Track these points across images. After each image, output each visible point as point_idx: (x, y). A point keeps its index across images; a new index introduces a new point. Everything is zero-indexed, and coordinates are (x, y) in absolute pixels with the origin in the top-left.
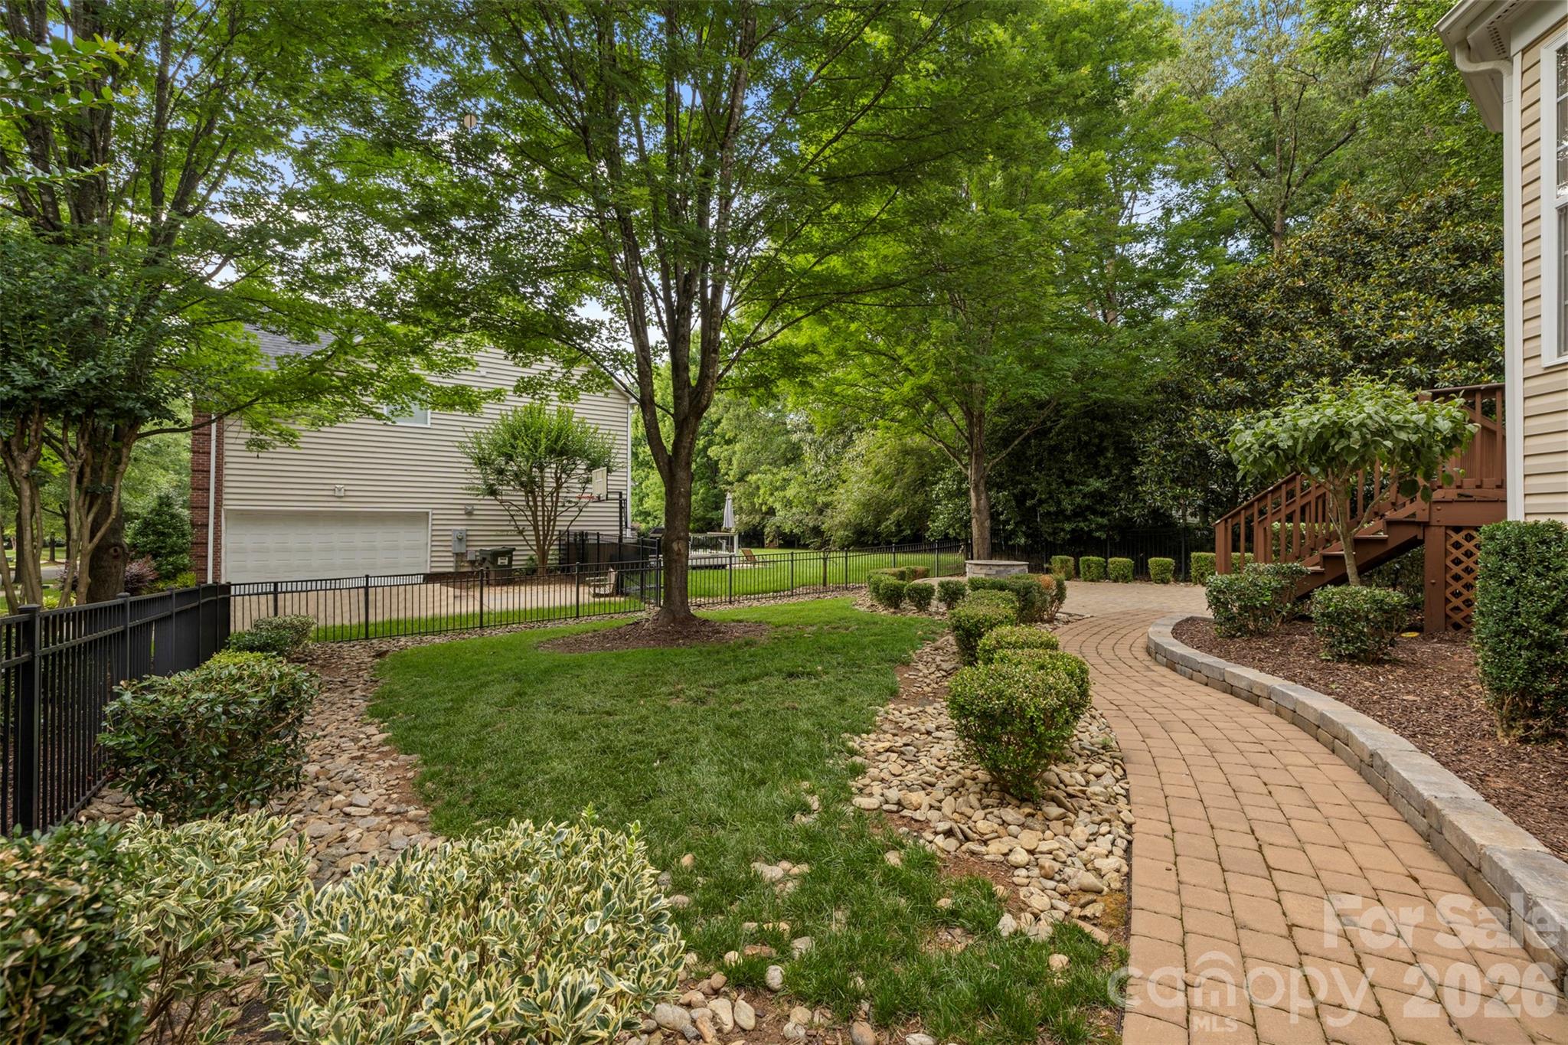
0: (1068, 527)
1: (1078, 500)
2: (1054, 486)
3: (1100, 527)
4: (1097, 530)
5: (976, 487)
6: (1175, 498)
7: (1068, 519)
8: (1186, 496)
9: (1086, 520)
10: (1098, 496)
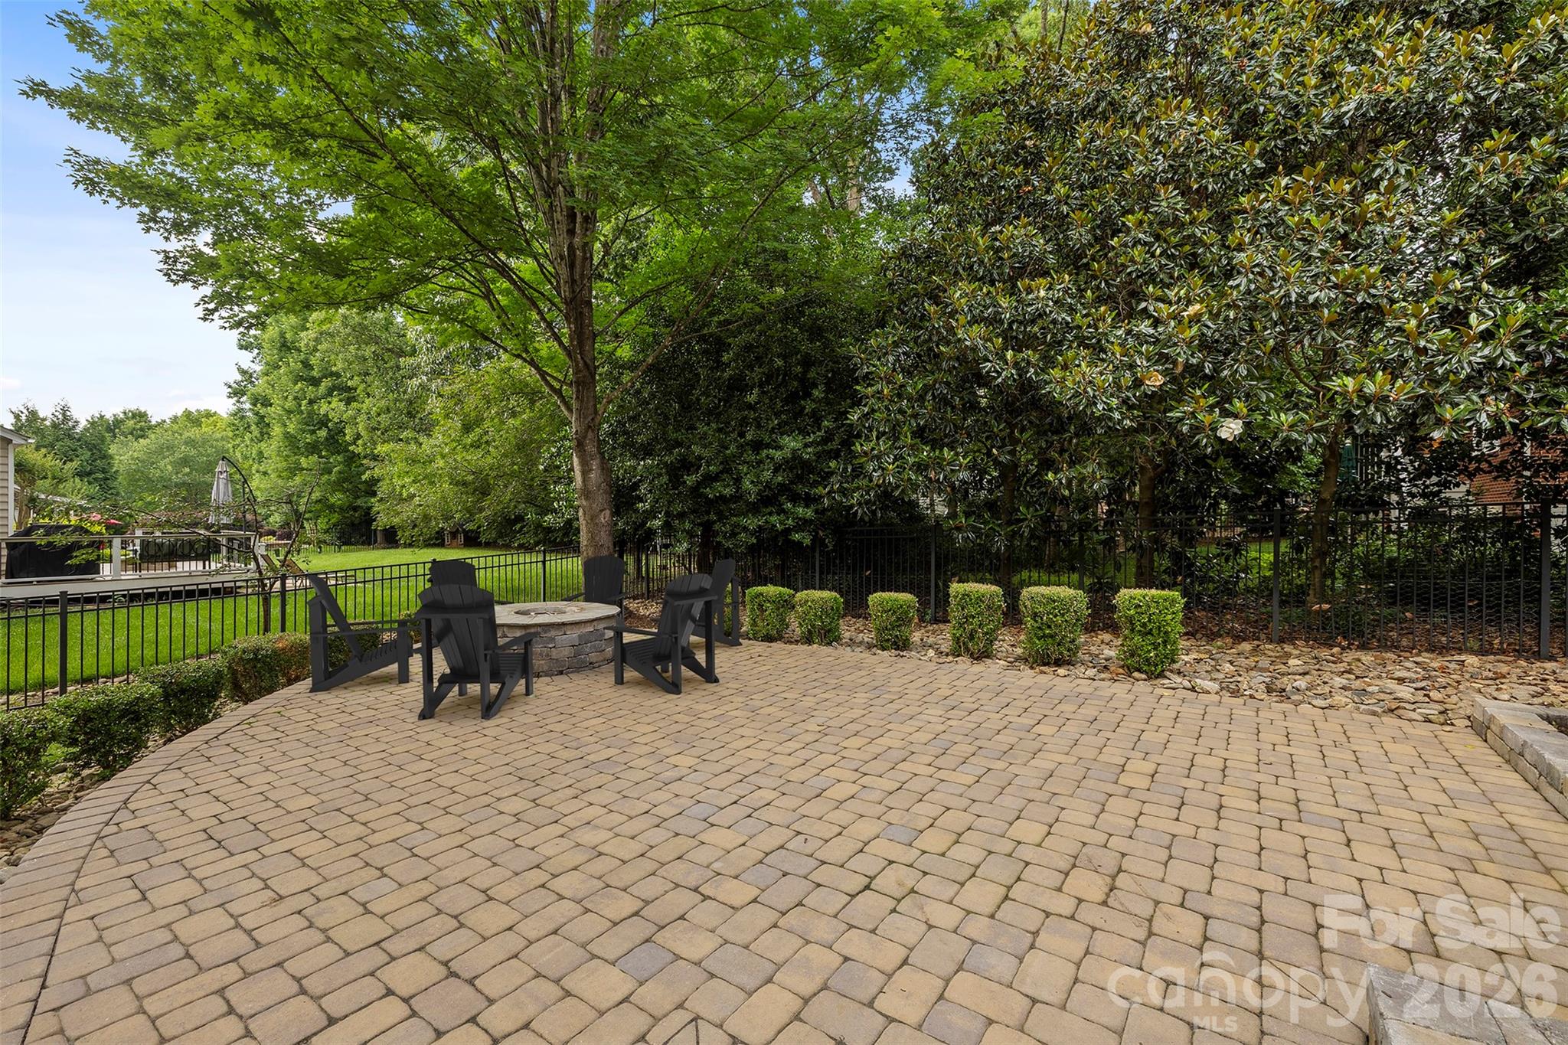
0: (752, 522)
1: (767, 475)
2: (732, 449)
3: (803, 524)
4: (798, 528)
5: (580, 445)
6: (920, 468)
7: (754, 509)
8: (939, 464)
9: (782, 511)
10: (797, 466)
